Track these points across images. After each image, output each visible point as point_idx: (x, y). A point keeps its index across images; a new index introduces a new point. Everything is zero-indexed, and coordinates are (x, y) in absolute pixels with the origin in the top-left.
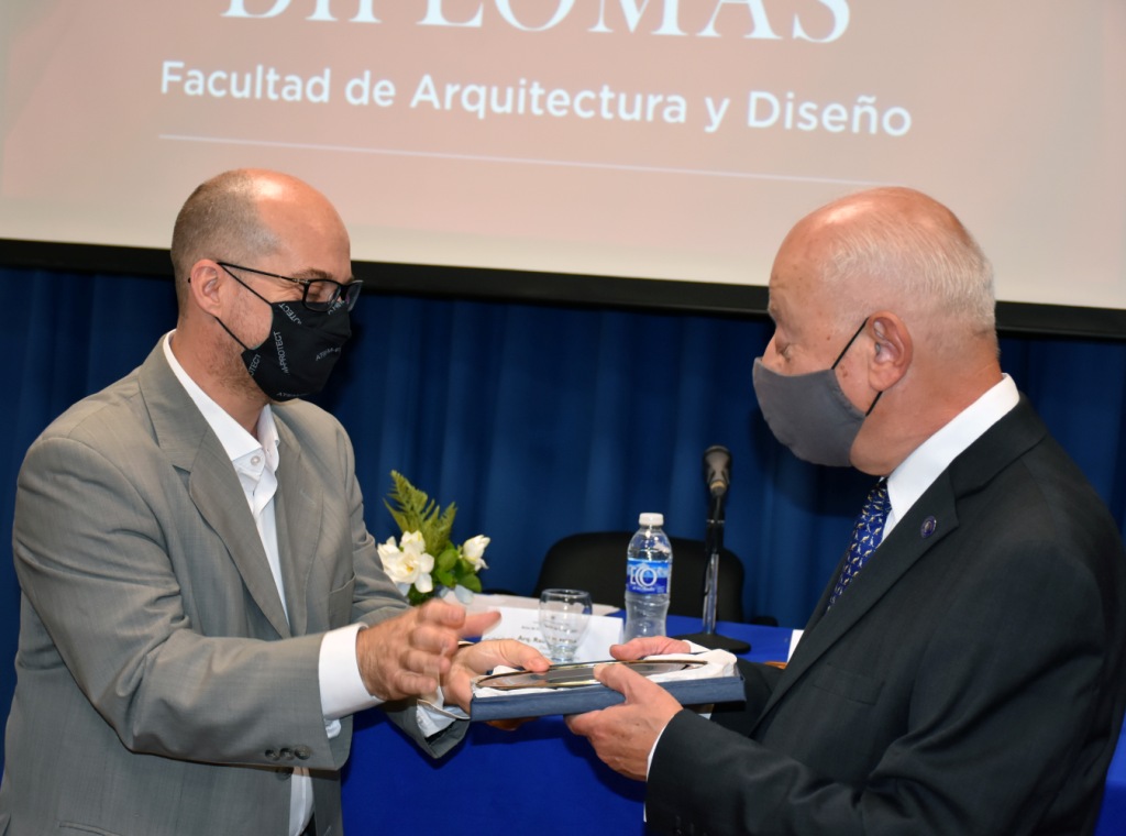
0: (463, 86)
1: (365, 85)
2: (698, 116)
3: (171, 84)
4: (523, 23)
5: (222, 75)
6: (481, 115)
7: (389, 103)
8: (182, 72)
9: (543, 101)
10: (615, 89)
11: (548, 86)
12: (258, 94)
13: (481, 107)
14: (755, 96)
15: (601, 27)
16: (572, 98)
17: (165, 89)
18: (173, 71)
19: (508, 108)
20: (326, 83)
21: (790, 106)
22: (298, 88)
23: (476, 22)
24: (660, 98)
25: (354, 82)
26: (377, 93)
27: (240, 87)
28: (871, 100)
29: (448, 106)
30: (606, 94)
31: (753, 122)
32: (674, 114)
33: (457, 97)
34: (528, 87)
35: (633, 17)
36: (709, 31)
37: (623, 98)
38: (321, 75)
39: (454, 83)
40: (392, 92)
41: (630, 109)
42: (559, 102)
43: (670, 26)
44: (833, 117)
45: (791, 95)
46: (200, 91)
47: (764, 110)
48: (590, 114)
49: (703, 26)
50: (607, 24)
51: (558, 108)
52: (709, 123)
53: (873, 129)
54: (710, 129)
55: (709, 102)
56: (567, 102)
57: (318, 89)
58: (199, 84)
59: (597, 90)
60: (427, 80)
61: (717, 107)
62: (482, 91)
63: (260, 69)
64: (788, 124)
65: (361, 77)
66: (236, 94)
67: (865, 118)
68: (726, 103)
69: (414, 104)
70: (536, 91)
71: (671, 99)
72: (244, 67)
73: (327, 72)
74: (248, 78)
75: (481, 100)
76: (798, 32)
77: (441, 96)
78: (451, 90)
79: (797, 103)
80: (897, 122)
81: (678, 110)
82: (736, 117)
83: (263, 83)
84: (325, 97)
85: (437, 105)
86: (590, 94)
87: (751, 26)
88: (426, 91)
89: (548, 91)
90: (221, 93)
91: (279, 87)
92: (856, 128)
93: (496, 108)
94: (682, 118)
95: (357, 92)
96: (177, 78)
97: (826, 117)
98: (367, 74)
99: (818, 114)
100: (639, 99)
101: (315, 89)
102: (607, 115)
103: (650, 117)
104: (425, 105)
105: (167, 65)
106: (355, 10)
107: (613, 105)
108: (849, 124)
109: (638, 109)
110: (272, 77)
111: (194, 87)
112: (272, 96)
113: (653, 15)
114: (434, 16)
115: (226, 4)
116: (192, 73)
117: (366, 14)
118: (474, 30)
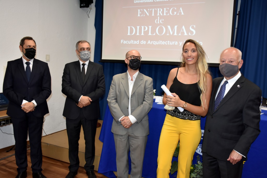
1: (143, 42)
3: (122, 42)
4: (159, 34)
5: (127, 41)
9: (162, 43)
10: (170, 41)
11: (162, 41)
13: (155, 44)
15: (168, 35)
17: (121, 43)
18: (122, 41)
20: (138, 41)
22: (135, 42)
23: (154, 34)
24: (174, 42)
26: (144, 43)
27: (129, 42)
29: (152, 44)
30: (169, 42)
32: (176, 44)
33: (152, 43)
34: (160, 41)
35: (171, 33)
36: (180, 34)
37: (170, 42)
40: (145, 42)
41: (171, 43)
42: (163, 43)
43: (175, 34)
48: (167, 44)
50: (169, 34)
52: (180, 44)
54: (180, 45)
55: (180, 42)
56: (164, 43)
57: (138, 42)
58: (125, 42)
59: (168, 41)
60: (149, 41)
61: (181, 43)
62: (155, 42)
63: (131, 40)
65: (142, 41)
66: (129, 43)
69: (148, 44)
70: (161, 42)
71: (176, 42)
73: (139, 41)
74: (130, 41)
75: (155, 43)
76: (190, 34)
77: (151, 43)
78: (152, 42)
83: (132, 42)
84: (138, 43)
86: (167, 42)
87: (184, 34)
88: (149, 42)
90: (127, 43)
91: (133, 42)
93: (157, 44)
94: (177, 44)
95: (142, 42)
96: (123, 42)
98: (143, 41)
100: (172, 42)
102: (169, 44)
103: (173, 44)
104: (149, 44)
105: (122, 40)
106: (141, 33)
107: (169, 43)
110: (133, 41)
112: (133, 43)
113: (174, 33)
114: (150, 34)
115: (128, 34)
116: (124, 41)
117: (142, 34)
118: (154, 35)
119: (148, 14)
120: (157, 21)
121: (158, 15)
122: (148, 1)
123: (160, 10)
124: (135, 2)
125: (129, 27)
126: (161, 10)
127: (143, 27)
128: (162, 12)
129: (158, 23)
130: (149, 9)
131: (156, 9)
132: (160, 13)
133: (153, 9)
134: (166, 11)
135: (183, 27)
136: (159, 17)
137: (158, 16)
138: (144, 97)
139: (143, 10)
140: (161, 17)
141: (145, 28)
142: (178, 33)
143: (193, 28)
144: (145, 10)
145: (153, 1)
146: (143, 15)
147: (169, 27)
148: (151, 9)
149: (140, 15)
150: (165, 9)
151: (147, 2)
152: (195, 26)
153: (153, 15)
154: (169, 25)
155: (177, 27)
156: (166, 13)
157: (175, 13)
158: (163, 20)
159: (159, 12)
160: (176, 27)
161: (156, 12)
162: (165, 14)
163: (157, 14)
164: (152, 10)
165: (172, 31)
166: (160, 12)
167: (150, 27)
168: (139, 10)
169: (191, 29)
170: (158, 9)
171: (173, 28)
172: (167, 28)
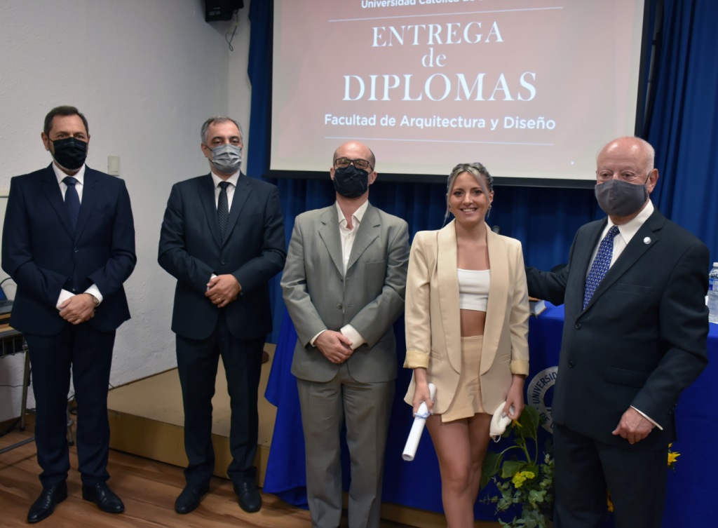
0: (416, 118)
1: (386, 119)
2: (489, 125)
3: (328, 121)
4: (434, 98)
5: (343, 118)
6: (422, 127)
7: (393, 125)
8: (331, 118)
9: (441, 123)
10: (463, 118)
11: (442, 118)
12: (354, 124)
13: (422, 125)
14: (506, 118)
15: (458, 99)
16: (450, 121)
17: (326, 123)
18: (328, 117)
19: (430, 125)
20: (374, 119)
21: (517, 121)
22: (366, 121)
23: (420, 99)
24: (477, 120)
25: (383, 119)
26: (390, 122)
27: (349, 121)
28: (543, 118)
29: (412, 125)
30: (460, 119)
31: (506, 126)
32: (481, 125)
33: (414, 122)
34: (436, 118)
35: (468, 95)
36: (492, 99)
37: (465, 120)
38: (373, 117)
39: (413, 118)
40: (395, 121)
41: (468, 124)
42: (446, 123)
43: (480, 98)
44: (531, 124)
45: (517, 118)
46: (337, 123)
47: (509, 122)
48: (455, 126)
49: (490, 97)
50: (460, 97)
51: (446, 124)
52: (492, 127)
53: (543, 127)
54: (492, 129)
55: (492, 121)
56: (448, 122)
57: (372, 121)
58: (336, 121)
59: (457, 118)
60: (405, 117)
61: (495, 122)
62: (422, 120)
63: (354, 116)
64: (517, 127)
65: (385, 117)
66: (347, 123)
67: (541, 124)
68: (497, 121)
69: (401, 125)
70: (439, 119)
71: (480, 120)
72: (350, 115)
73: (375, 116)
74: (351, 119)
75: (422, 123)
76: (520, 98)
77: (410, 122)
78: (412, 120)
79: (519, 120)
80: (551, 125)
81: (482, 123)
82: (500, 125)
83: (355, 120)
84: (374, 124)
85: (408, 125)
86: (455, 120)
87: (505, 96)
88: (405, 121)
89: (442, 119)
90: (343, 124)
91: (360, 121)
92: (538, 127)
93: (426, 125)
94: (484, 126)
95: (384, 122)
96: (330, 120)
97: (529, 124)
98: (387, 116)
99: (526, 123)
100: (470, 121)
101: (370, 121)
102: (460, 126)
103: (474, 126)
104: (405, 125)
105: (326, 116)
107: (462, 123)
108: (536, 126)
109: (471, 124)
110: (358, 118)
111: (335, 122)
112: (358, 124)
113: (474, 94)
114: (407, 97)
115: (344, 96)
116: (334, 118)
117: (386, 98)
118: (419, 101)
119: (401, 41)
120: (427, 61)
121: (431, 42)
122: (402, 4)
123: (435, 30)
124: (365, 4)
125: (347, 78)
126: (440, 28)
127: (386, 78)
128: (440, 35)
129: (431, 65)
130: (403, 27)
131: (424, 26)
132: (434, 38)
133: (417, 27)
134: (453, 31)
135: (502, 78)
136: (432, 49)
137: (431, 46)
138: (386, 275)
139: (388, 30)
140: (439, 49)
141: (392, 82)
142: (486, 94)
143: (528, 79)
144: (392, 29)
145: (414, 3)
146: (388, 43)
147: (461, 77)
148: (409, 27)
149: (380, 42)
150: (450, 26)
151: (400, 5)
152: (534, 75)
153: (416, 43)
154: (460, 73)
155: (484, 78)
156: (453, 38)
157: (479, 37)
158: (445, 57)
159: (434, 34)
160: (481, 77)
161: (424, 35)
162: (449, 41)
163: (428, 41)
164: (413, 29)
165: (470, 89)
166: (437, 35)
167: (408, 77)
168: (376, 29)
169: (523, 83)
170: (431, 26)
171: (471, 81)
172: (455, 81)
